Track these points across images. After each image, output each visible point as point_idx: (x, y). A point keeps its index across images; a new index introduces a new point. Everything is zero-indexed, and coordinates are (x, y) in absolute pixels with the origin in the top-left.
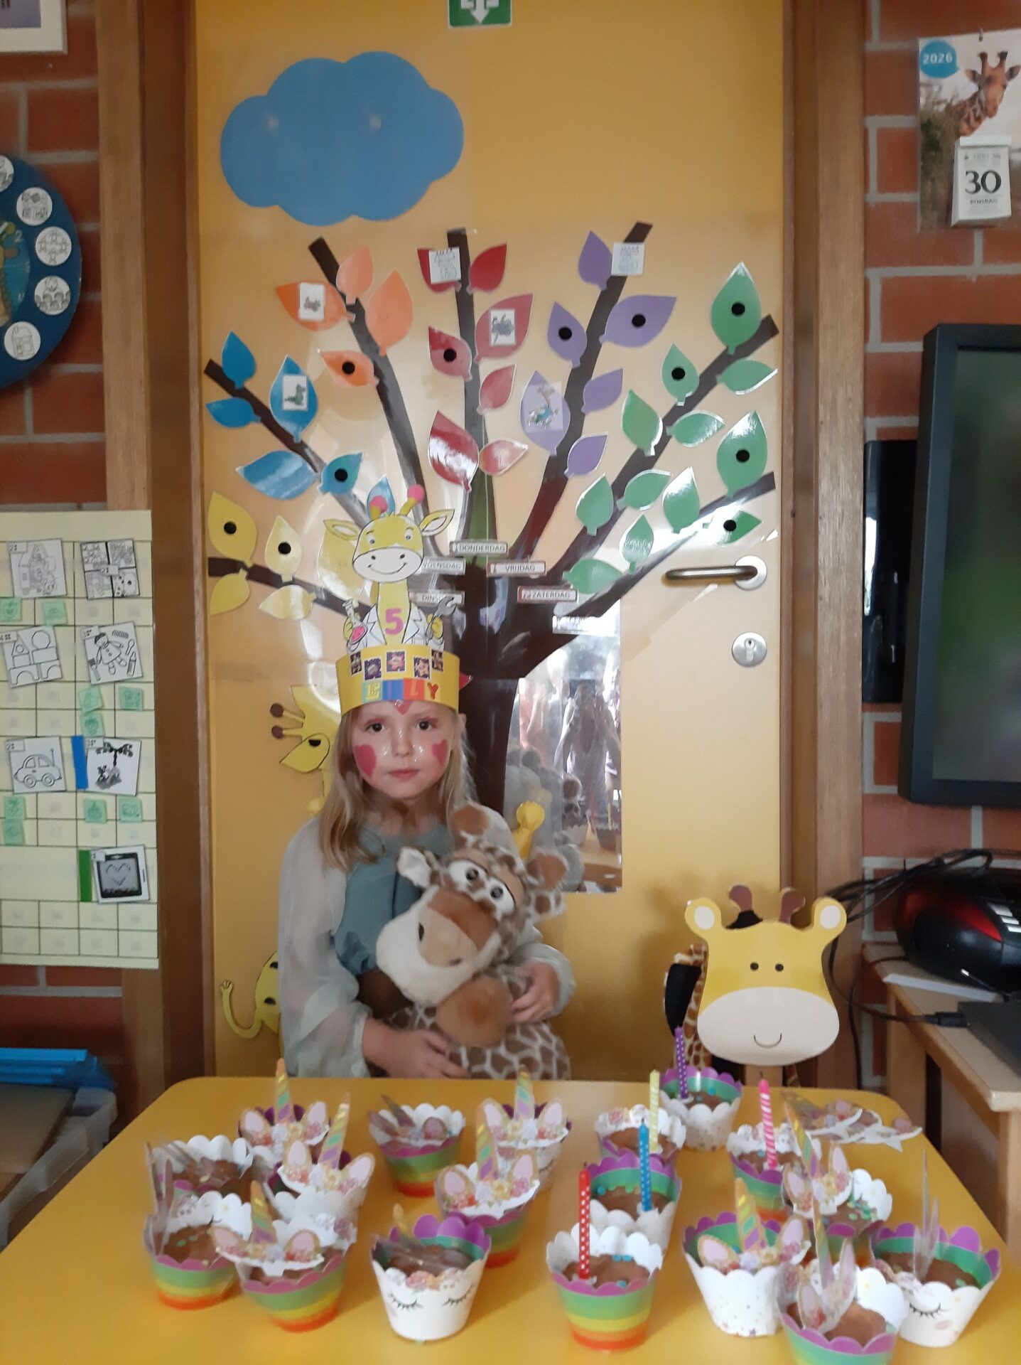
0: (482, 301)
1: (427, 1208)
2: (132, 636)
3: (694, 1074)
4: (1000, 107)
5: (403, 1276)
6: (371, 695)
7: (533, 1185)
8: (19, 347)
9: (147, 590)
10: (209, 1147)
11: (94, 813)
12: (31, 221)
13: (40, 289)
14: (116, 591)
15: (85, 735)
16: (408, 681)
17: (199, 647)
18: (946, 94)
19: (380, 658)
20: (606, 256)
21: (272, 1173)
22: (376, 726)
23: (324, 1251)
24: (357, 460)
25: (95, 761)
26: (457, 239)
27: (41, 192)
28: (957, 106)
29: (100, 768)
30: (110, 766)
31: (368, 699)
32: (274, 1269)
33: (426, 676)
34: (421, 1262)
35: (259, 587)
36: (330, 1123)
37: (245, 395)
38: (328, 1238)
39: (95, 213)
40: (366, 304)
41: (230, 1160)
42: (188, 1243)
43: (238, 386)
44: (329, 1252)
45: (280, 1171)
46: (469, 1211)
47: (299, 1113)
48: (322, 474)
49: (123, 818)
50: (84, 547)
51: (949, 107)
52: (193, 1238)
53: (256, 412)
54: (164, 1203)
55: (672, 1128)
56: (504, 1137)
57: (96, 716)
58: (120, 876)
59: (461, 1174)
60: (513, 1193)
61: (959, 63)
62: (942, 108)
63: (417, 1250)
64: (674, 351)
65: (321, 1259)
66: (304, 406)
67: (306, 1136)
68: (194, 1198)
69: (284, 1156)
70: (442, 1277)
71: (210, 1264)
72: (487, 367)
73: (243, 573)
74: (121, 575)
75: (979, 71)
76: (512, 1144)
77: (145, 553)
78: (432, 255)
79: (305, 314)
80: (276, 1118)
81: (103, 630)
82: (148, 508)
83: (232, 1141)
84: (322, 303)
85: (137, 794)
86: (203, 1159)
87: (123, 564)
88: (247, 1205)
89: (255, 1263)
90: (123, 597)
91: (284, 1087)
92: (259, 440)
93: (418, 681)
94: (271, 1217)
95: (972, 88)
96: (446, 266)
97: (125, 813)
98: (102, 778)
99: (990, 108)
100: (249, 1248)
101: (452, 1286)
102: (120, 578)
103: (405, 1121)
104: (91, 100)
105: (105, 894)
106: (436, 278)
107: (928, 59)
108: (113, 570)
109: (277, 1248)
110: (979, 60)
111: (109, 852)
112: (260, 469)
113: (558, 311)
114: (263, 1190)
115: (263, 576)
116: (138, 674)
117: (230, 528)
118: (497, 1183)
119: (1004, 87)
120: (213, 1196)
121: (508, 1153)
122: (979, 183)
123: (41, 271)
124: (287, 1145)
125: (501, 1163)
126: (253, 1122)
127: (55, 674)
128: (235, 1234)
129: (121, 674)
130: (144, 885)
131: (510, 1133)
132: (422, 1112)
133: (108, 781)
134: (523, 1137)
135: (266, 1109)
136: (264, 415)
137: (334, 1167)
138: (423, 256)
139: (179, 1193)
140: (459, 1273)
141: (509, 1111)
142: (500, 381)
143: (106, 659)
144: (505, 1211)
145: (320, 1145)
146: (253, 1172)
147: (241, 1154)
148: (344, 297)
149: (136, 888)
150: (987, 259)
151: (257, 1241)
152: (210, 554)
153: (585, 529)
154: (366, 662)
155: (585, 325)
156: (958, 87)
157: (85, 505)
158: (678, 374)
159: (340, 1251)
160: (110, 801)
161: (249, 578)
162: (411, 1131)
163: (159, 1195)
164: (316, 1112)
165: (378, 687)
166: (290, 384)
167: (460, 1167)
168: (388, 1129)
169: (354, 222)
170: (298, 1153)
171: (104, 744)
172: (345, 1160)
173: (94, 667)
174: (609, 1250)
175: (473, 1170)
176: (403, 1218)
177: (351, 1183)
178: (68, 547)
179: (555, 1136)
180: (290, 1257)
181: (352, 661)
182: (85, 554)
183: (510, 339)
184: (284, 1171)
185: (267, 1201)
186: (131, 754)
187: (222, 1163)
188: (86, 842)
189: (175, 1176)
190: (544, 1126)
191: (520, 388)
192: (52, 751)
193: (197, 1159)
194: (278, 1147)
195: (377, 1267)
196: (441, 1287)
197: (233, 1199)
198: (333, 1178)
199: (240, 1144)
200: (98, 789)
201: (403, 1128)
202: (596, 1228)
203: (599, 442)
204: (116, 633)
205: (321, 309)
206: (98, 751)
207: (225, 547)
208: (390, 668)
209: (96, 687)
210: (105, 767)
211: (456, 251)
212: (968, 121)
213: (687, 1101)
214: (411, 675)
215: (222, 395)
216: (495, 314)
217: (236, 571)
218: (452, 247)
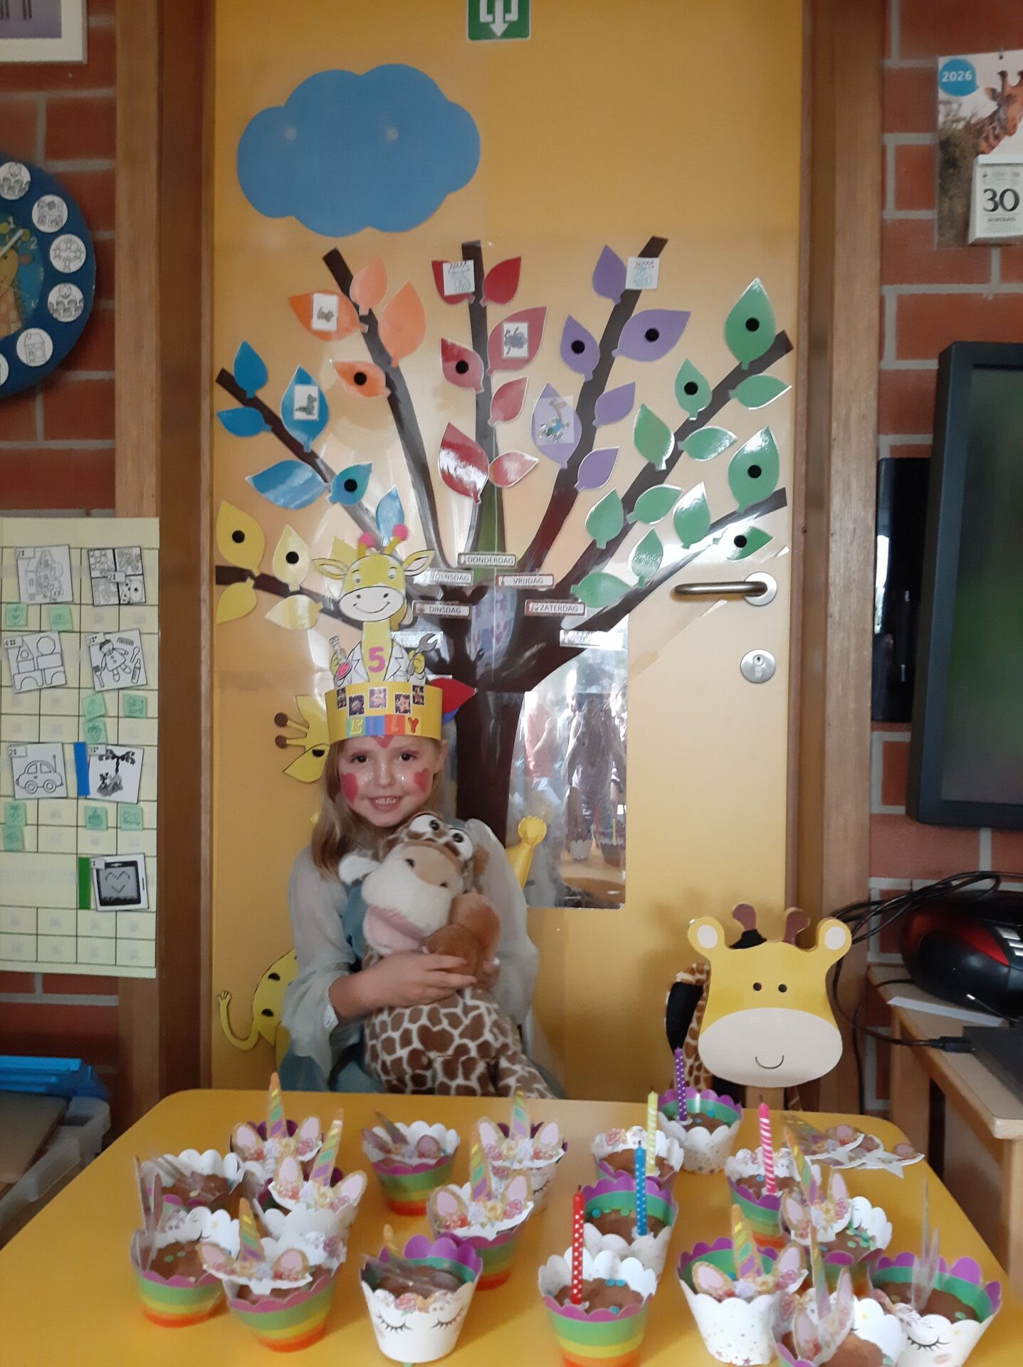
0: (495, 313)
1: (419, 1228)
2: (137, 643)
3: (693, 1096)
4: (1019, 126)
5: (392, 1297)
6: (354, 731)
7: (526, 1207)
8: (31, 353)
9: (154, 597)
10: (200, 1162)
11: (95, 819)
12: (46, 228)
13: (54, 296)
14: (123, 598)
15: (88, 742)
16: (388, 717)
17: (204, 654)
18: (965, 112)
19: (363, 694)
20: (620, 270)
21: (263, 1189)
22: (361, 758)
23: (313, 1270)
24: (367, 470)
25: (98, 768)
26: (471, 252)
27: (57, 200)
28: (978, 124)
29: (101, 776)
30: (112, 773)
31: (352, 734)
32: (261, 1288)
33: (406, 711)
34: (411, 1284)
35: (265, 597)
36: (323, 1140)
37: (256, 404)
38: (317, 1256)
39: (110, 223)
40: (378, 315)
41: (221, 1175)
42: (176, 1259)
43: (249, 396)
44: (317, 1272)
45: (270, 1187)
46: (461, 1232)
47: (291, 1128)
48: (332, 484)
49: (124, 826)
50: (91, 553)
51: (968, 126)
52: (181, 1254)
53: (268, 422)
54: (152, 1217)
55: (669, 1150)
56: (499, 1157)
57: (98, 723)
58: (120, 884)
59: (454, 1194)
60: (506, 1215)
61: (979, 82)
62: (961, 125)
63: (407, 1271)
64: (687, 365)
65: (310, 1279)
66: (315, 416)
67: (299, 1152)
68: (183, 1213)
69: (276, 1172)
70: (431, 1300)
71: (197, 1281)
72: (499, 380)
73: (250, 582)
74: (128, 582)
75: (999, 89)
76: (507, 1164)
77: (152, 561)
78: (446, 267)
79: (318, 324)
80: (268, 1132)
81: (108, 637)
82: (157, 515)
83: (223, 1157)
84: (336, 314)
85: (138, 801)
86: (193, 1173)
87: (130, 572)
88: (236, 1222)
89: (243, 1281)
90: (129, 604)
91: (277, 1101)
92: (269, 450)
93: (399, 717)
94: (258, 1235)
95: (993, 106)
96: (460, 278)
97: (126, 821)
98: (103, 786)
99: (1009, 126)
100: (237, 1266)
101: (442, 1309)
102: (127, 585)
103: (399, 1138)
104: (108, 110)
105: (104, 902)
106: (449, 290)
107: (948, 77)
108: (120, 577)
109: (265, 1267)
110: (998, 78)
111: (109, 860)
112: (269, 479)
113: (571, 324)
114: (252, 1207)
115: (270, 585)
116: (142, 681)
117: (238, 537)
118: (490, 1204)
120: (203, 1211)
121: (502, 1173)
122: (997, 202)
123: (56, 278)
124: (278, 1161)
125: (495, 1183)
126: (245, 1136)
127: (59, 680)
128: (222, 1250)
129: (125, 680)
130: (143, 894)
131: (505, 1152)
132: (417, 1130)
133: (110, 788)
134: (518, 1157)
135: (258, 1124)
136: (275, 424)
137: (325, 1185)
138: (437, 267)
139: (168, 1208)
140: (449, 1295)
141: (505, 1130)
142: (517, 389)
143: (111, 666)
144: (498, 1233)
145: (312, 1161)
146: (243, 1189)
147: (232, 1169)
148: (357, 307)
149: (135, 896)
150: (1005, 277)
151: (245, 1259)
152: (218, 563)
153: (593, 544)
154: (350, 699)
155: (598, 337)
156: (977, 105)
157: (94, 511)
158: (691, 389)
159: (329, 1271)
160: (111, 808)
161: (256, 587)
162: (404, 1149)
163: (147, 1210)
164: (310, 1128)
165: (361, 723)
166: (302, 394)
167: (453, 1187)
168: (383, 1147)
169: (369, 234)
170: (289, 1171)
171: (107, 751)
172: (337, 1177)
173: (98, 673)
174: (603, 1274)
175: (466, 1191)
176: (393, 1238)
177: (343, 1200)
178: (76, 553)
179: (551, 1157)
180: (278, 1276)
181: (338, 695)
182: (92, 560)
183: (522, 352)
184: (274, 1188)
185: (256, 1217)
186: (133, 762)
187: (212, 1178)
188: (86, 849)
189: (165, 1190)
190: (540, 1146)
191: (531, 401)
192: (54, 757)
193: (187, 1173)
194: (270, 1162)
195: (366, 1288)
196: (431, 1310)
197: (222, 1214)
198: (324, 1195)
199: (232, 1159)
200: (99, 796)
201: (398, 1146)
202: (589, 1251)
203: (610, 457)
204: (121, 640)
205: (334, 320)
206: (101, 758)
207: (233, 555)
208: (372, 706)
209: (100, 694)
210: (107, 774)
211: (471, 263)
212: (987, 139)
213: (685, 1123)
214: (393, 712)
215: (235, 404)
216: (508, 327)
217: (244, 580)
218: (466, 258)
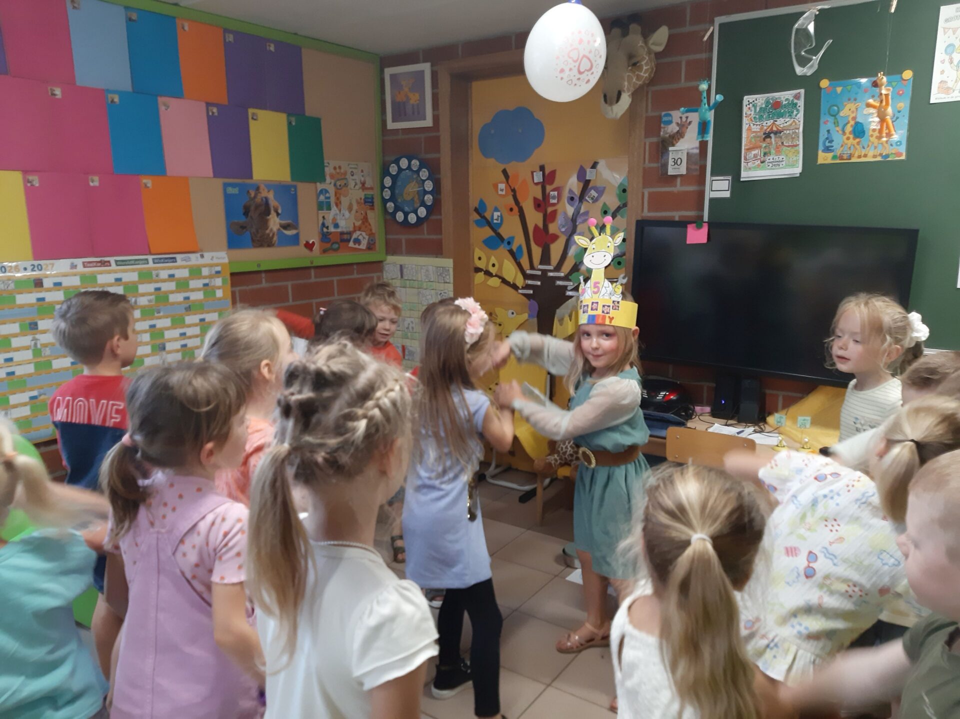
0: (548, 188)
4: (686, 135)
8: (421, 214)
9: (452, 281)
12: (424, 178)
13: (426, 198)
14: (445, 281)
16: (598, 315)
19: (589, 304)
20: (585, 173)
24: (513, 238)
26: (542, 168)
27: (426, 169)
28: (673, 134)
33: (607, 313)
35: (487, 277)
37: (484, 217)
39: (439, 173)
40: (516, 189)
43: (482, 215)
48: (504, 242)
50: (438, 268)
51: (670, 136)
53: (487, 223)
61: (674, 121)
62: (667, 136)
64: (605, 204)
66: (499, 222)
72: (550, 210)
73: (483, 272)
75: (680, 122)
77: (451, 271)
78: (535, 173)
84: (504, 189)
87: (446, 274)
90: (446, 283)
92: (488, 232)
95: (677, 129)
96: (538, 177)
104: (437, 139)
106: (535, 181)
107: (665, 119)
108: (444, 275)
110: (680, 120)
113: (571, 191)
115: (488, 273)
119: (687, 128)
122: (675, 163)
123: (426, 192)
136: (489, 224)
138: (532, 173)
142: (554, 213)
148: (511, 186)
150: (682, 185)
152: (475, 266)
153: (576, 263)
154: (584, 306)
155: (578, 196)
156: (673, 128)
157: (438, 256)
158: (605, 212)
161: (485, 274)
166: (496, 214)
169: (514, 163)
178: (434, 268)
182: (438, 270)
183: (555, 201)
191: (559, 215)
204: (445, 293)
205: (504, 191)
207: (481, 264)
211: (541, 172)
212: (675, 140)
214: (600, 313)
215: (478, 217)
216: (551, 193)
217: (481, 272)
218: (541, 171)
